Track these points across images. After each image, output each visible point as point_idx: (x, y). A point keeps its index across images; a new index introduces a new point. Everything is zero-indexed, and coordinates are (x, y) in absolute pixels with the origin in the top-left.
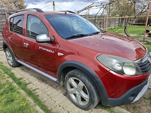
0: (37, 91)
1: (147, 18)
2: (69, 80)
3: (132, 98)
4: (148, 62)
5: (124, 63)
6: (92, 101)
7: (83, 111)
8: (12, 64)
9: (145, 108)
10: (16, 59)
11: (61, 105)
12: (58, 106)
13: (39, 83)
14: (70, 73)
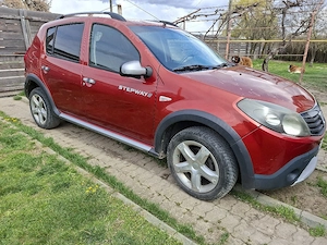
0: (109, 170)
1: (307, 46)
2: (179, 147)
3: (293, 177)
4: (320, 118)
5: (283, 115)
6: (223, 182)
7: (203, 203)
8: (43, 123)
9: (312, 199)
10: (56, 111)
11: (162, 193)
12: (156, 195)
13: (109, 158)
14: (183, 133)
